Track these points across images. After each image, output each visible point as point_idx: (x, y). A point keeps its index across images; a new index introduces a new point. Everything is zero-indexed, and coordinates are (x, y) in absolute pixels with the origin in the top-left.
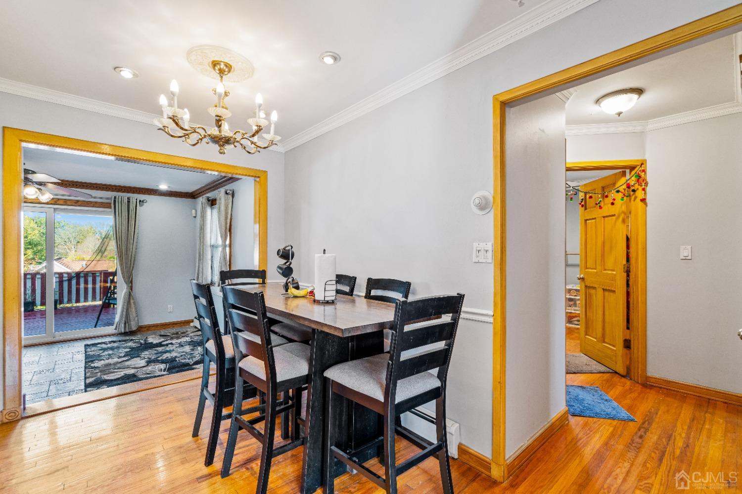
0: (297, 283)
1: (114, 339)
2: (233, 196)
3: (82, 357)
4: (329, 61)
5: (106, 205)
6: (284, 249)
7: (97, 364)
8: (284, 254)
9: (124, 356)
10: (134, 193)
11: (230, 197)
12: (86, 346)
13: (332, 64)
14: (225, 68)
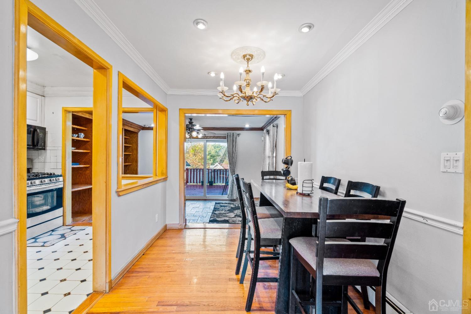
0: (295, 180)
1: (227, 202)
2: (277, 127)
3: (212, 208)
4: (306, 30)
5: (224, 138)
6: (286, 158)
7: (216, 212)
8: (285, 162)
9: (228, 211)
10: (235, 130)
11: (276, 128)
12: (216, 203)
13: (308, 32)
14: (249, 57)
